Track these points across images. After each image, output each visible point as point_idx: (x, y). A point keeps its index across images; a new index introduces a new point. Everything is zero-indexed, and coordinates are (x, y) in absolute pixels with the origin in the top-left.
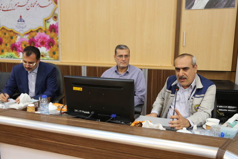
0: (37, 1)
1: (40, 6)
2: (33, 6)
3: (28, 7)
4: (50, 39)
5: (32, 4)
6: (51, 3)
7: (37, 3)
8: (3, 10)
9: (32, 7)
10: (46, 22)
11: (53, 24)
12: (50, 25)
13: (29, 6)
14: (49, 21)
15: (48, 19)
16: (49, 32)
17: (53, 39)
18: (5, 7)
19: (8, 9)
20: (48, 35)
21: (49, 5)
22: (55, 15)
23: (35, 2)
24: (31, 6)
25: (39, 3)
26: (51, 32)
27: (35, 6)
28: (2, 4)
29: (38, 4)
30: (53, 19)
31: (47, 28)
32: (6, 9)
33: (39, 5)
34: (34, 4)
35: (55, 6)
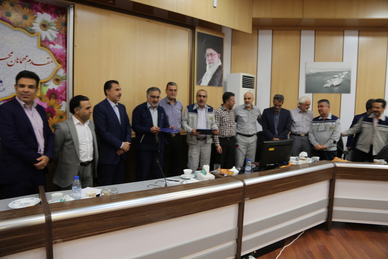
0: (27, 56)
1: (32, 63)
3: (11, 62)
4: (48, 107)
5: (18, 59)
6: (52, 62)
7: (28, 59)
9: (19, 63)
10: (43, 86)
11: (54, 89)
12: (49, 89)
13: (13, 61)
14: (46, 84)
15: (46, 82)
16: (47, 99)
17: (53, 108)
20: (45, 102)
21: (48, 63)
22: (57, 77)
23: (25, 57)
24: (17, 62)
25: (32, 60)
26: (50, 98)
27: (23, 62)
29: (30, 60)
30: (54, 83)
31: (43, 93)
33: (30, 62)
34: (22, 58)
35: (58, 66)
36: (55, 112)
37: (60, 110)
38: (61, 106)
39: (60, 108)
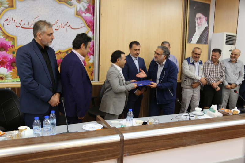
0: (67, 23)
1: (71, 27)
2: (64, 27)
3: (58, 27)
5: (62, 25)
6: (84, 26)
7: (68, 24)
8: (22, 27)
13: (59, 27)
18: (27, 24)
19: (31, 27)
21: (81, 28)
24: (61, 27)
27: (65, 27)
28: (21, 21)
29: (69, 26)
32: (28, 27)
33: (70, 27)
34: (64, 24)
35: (88, 29)
36: (86, 63)
37: (89, 62)
38: (90, 59)
39: (89, 60)
